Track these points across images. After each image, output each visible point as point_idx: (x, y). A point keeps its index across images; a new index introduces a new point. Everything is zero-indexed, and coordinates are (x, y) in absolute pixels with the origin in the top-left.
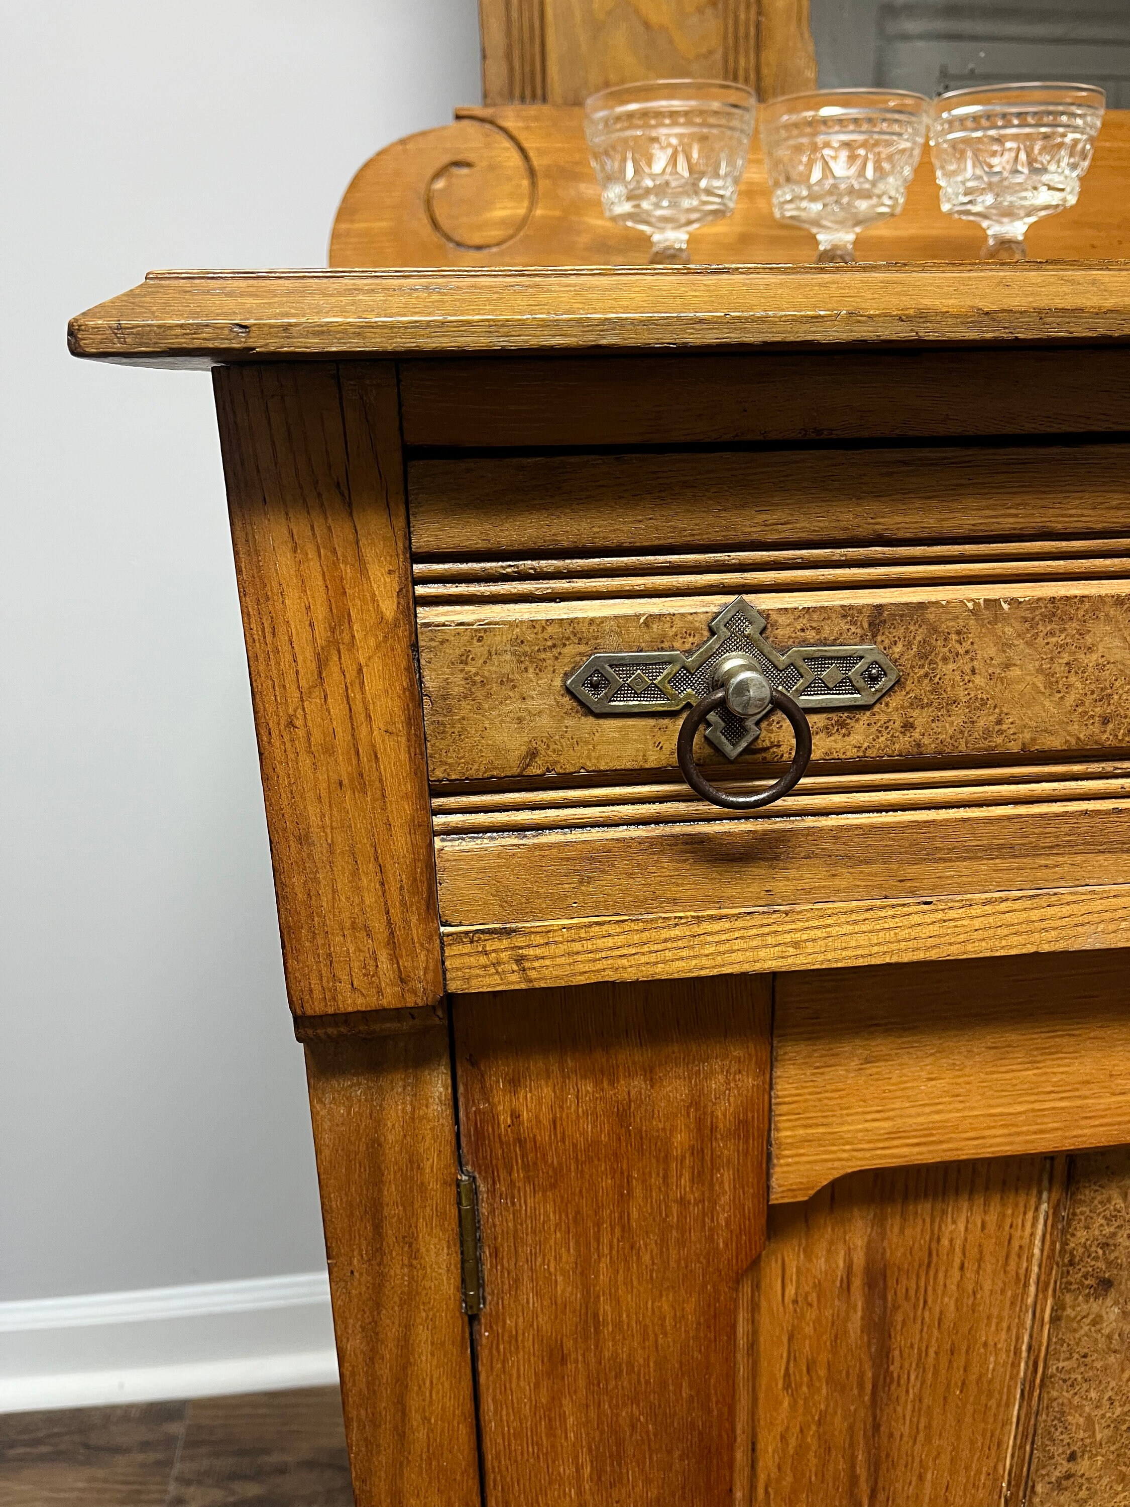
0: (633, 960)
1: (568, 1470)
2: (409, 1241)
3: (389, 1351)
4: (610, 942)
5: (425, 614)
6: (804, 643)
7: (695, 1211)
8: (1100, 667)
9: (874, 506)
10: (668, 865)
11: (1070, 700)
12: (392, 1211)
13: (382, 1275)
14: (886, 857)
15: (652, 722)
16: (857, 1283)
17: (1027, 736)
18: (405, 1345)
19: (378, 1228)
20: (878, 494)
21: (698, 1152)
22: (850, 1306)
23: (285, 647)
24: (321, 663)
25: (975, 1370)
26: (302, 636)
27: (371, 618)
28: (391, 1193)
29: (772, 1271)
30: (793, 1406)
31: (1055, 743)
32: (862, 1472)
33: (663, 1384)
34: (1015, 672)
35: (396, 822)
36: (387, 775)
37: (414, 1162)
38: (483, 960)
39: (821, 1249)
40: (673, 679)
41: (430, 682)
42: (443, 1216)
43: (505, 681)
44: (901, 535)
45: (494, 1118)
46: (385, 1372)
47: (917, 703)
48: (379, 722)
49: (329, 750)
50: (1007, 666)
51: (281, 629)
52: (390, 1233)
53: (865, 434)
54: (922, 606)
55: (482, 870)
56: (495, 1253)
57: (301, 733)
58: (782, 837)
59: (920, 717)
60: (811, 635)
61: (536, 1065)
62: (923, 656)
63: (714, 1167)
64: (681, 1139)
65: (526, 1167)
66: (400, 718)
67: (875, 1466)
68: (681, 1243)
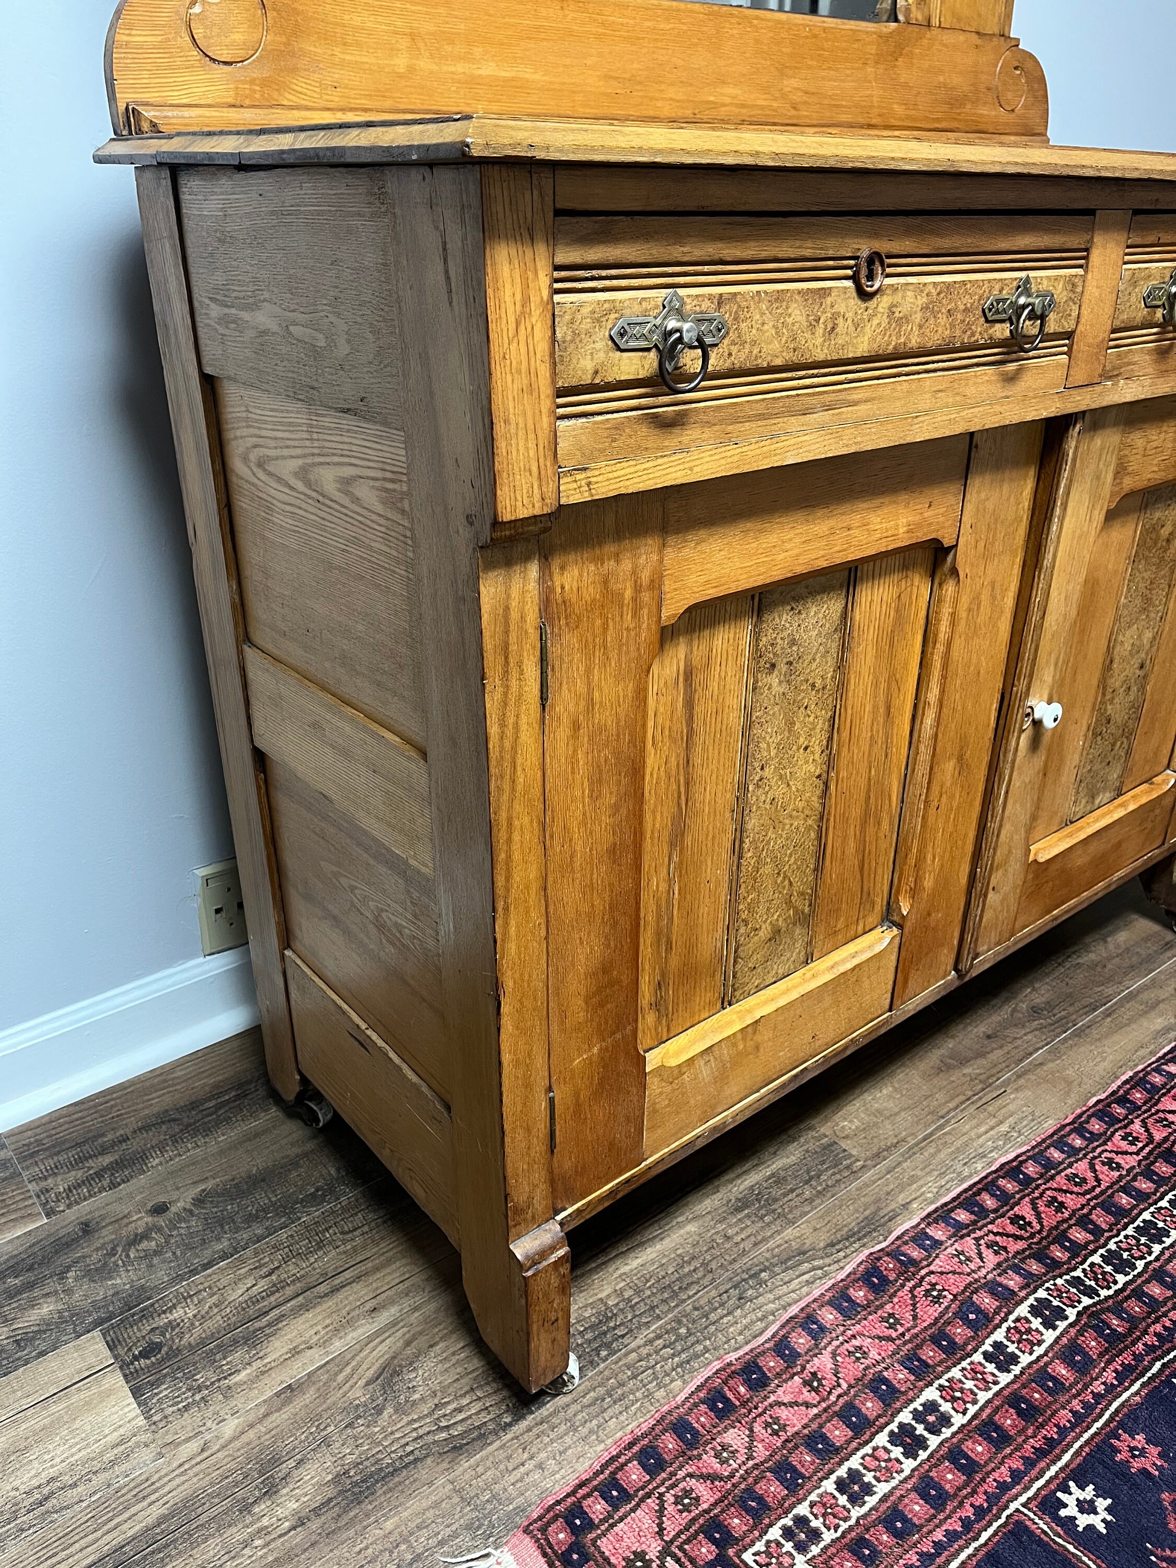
0: (631, 481)
1: (578, 793)
2: (520, 664)
3: (509, 732)
4: (623, 472)
5: (557, 298)
6: (695, 313)
7: (633, 633)
8: (793, 324)
9: (720, 245)
10: (644, 430)
11: (784, 340)
12: (513, 648)
13: (507, 686)
14: (721, 422)
15: (641, 354)
16: (681, 679)
17: (769, 358)
18: (516, 726)
19: (506, 658)
20: (721, 239)
21: (634, 599)
22: (678, 693)
23: (504, 316)
24: (518, 324)
25: (725, 722)
26: (511, 310)
27: (538, 299)
28: (513, 638)
29: (655, 668)
30: (655, 754)
31: (778, 362)
32: (682, 789)
33: (618, 735)
34: (766, 327)
35: (544, 411)
36: (541, 385)
37: (523, 618)
38: (575, 485)
39: (667, 662)
40: (650, 331)
41: (559, 335)
42: (534, 648)
43: (588, 333)
44: (729, 259)
45: (554, 589)
46: (507, 744)
47: (733, 343)
48: (539, 356)
49: (519, 372)
50: (763, 324)
51: (503, 305)
52: (512, 661)
53: (718, 209)
54: (735, 294)
55: (574, 436)
56: (553, 670)
57: (508, 362)
58: (683, 414)
59: (734, 349)
60: (698, 308)
61: (572, 557)
62: (735, 319)
63: (641, 608)
64: (628, 594)
65: (566, 618)
66: (547, 353)
67: (687, 784)
68: (628, 652)
